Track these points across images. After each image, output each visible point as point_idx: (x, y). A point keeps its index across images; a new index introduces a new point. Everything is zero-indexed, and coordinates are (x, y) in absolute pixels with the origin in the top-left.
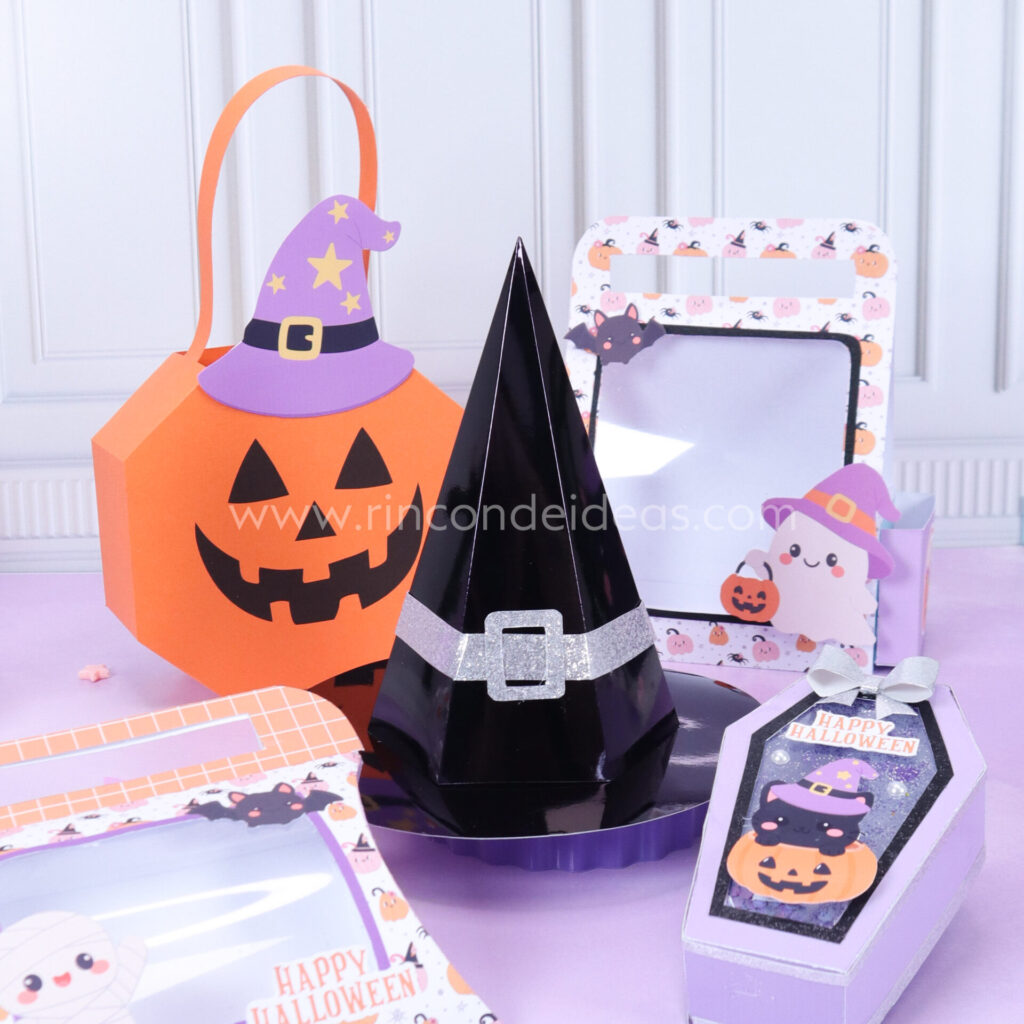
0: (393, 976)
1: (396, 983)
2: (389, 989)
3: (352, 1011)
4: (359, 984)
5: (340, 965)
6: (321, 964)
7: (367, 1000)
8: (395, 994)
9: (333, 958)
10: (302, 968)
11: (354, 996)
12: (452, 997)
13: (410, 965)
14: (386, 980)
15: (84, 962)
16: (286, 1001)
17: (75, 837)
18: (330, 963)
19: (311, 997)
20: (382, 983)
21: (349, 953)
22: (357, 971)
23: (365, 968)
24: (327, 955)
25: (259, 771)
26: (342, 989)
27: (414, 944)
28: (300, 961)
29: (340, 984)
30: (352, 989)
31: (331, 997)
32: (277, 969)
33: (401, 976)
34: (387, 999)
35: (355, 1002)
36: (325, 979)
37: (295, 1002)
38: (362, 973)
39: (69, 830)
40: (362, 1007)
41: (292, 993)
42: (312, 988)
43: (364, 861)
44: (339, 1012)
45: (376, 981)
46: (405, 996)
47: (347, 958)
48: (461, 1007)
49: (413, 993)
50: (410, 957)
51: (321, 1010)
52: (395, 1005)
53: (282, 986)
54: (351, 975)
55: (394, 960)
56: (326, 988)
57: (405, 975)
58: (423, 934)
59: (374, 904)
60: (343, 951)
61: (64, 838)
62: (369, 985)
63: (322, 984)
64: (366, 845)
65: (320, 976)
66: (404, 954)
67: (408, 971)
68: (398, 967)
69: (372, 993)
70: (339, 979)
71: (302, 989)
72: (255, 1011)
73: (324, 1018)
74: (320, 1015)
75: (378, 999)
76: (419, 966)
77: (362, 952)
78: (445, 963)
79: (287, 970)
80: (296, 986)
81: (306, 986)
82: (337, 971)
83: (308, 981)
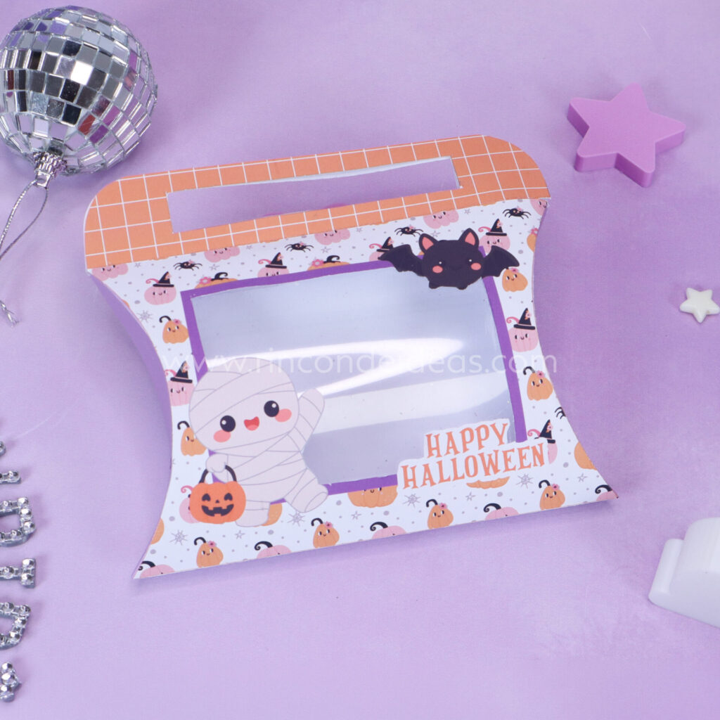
0: (528, 448)
1: (529, 454)
2: (522, 457)
3: (487, 473)
4: (496, 452)
5: (483, 435)
6: (467, 434)
7: (501, 466)
8: (526, 463)
9: (478, 430)
10: (450, 435)
11: (490, 460)
12: (575, 469)
13: (544, 440)
14: (520, 450)
15: (271, 410)
16: (433, 462)
17: (281, 272)
18: (475, 433)
19: (454, 461)
20: (517, 451)
21: (493, 426)
22: (497, 441)
23: (505, 439)
24: (474, 426)
25: (453, 209)
26: (482, 455)
27: (551, 422)
28: (449, 430)
29: (481, 451)
30: (490, 456)
31: (471, 461)
32: (429, 436)
33: (534, 448)
34: (518, 466)
35: (491, 466)
36: (468, 446)
37: (440, 463)
38: (501, 443)
39: (277, 263)
40: (496, 471)
41: (439, 455)
42: (456, 452)
43: (522, 339)
44: (476, 473)
45: (513, 450)
46: (535, 465)
47: (491, 431)
48: (581, 478)
49: (542, 463)
50: (546, 433)
51: (461, 470)
52: (525, 471)
53: (430, 449)
54: (491, 444)
55: (531, 435)
56: (468, 453)
57: (538, 448)
58: (561, 414)
59: (523, 382)
60: (488, 423)
61: (272, 272)
62: (505, 453)
63: (465, 449)
64: (528, 321)
65: (465, 443)
66: (540, 430)
67: (541, 445)
68: (533, 441)
69: (507, 460)
70: (481, 446)
71: (448, 453)
72: (405, 468)
73: (463, 477)
74: (459, 475)
75: (511, 466)
76: (553, 442)
77: (505, 425)
78: (575, 441)
79: (437, 437)
80: (443, 449)
81: (452, 451)
82: (480, 440)
83: (454, 447)
